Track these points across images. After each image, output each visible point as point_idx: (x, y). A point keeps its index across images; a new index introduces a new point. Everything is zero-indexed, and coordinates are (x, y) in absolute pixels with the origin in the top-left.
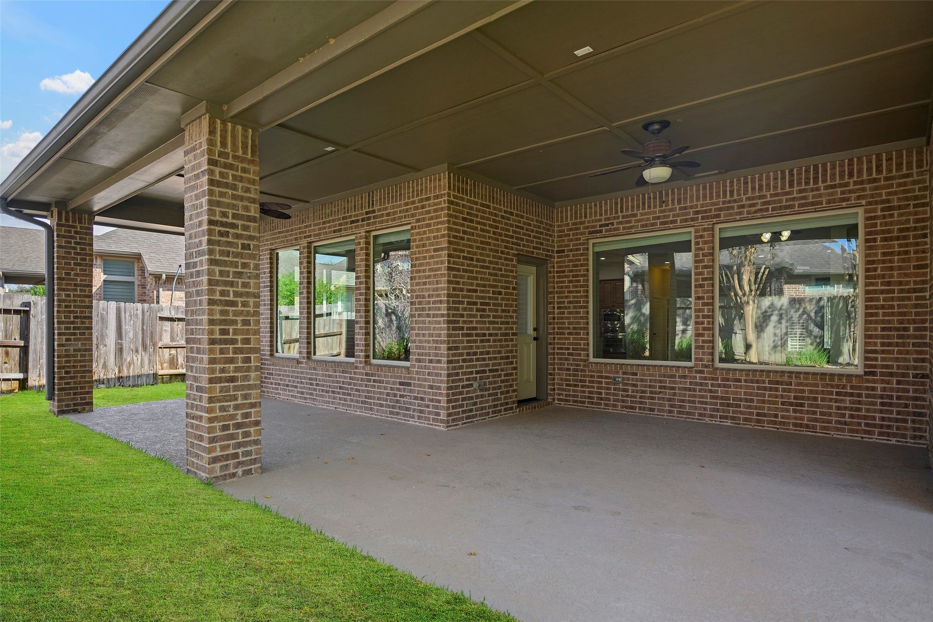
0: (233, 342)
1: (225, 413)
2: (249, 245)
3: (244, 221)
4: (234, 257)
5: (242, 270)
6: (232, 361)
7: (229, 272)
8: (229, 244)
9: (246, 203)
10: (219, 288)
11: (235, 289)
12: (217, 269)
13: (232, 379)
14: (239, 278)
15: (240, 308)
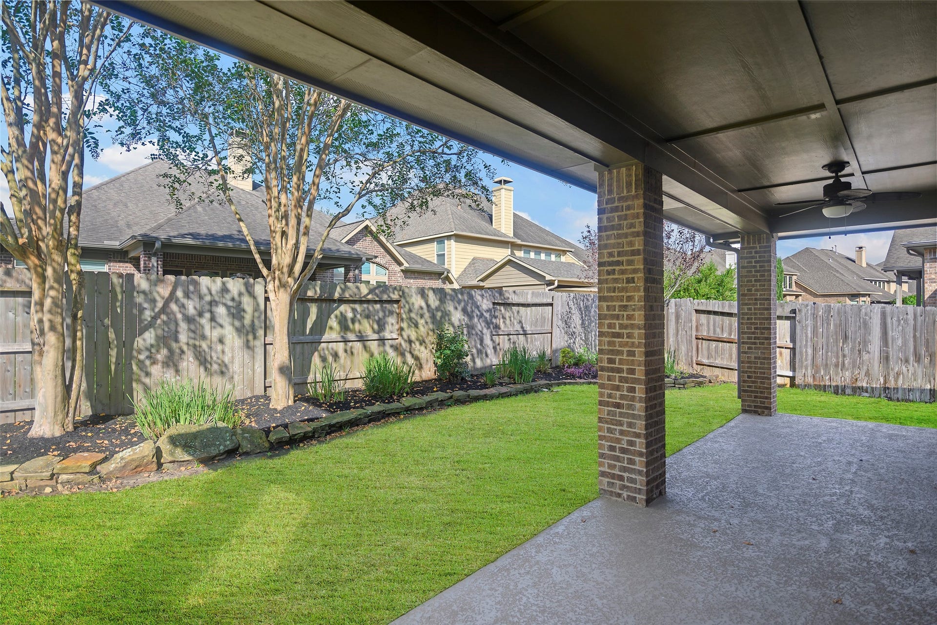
0: (619, 371)
1: (612, 435)
2: (633, 278)
3: (629, 256)
4: (619, 292)
5: (627, 304)
6: (618, 388)
7: (615, 306)
8: (616, 280)
9: (630, 239)
10: (607, 322)
11: (621, 322)
12: (605, 304)
13: (618, 406)
14: (624, 311)
15: (625, 340)
